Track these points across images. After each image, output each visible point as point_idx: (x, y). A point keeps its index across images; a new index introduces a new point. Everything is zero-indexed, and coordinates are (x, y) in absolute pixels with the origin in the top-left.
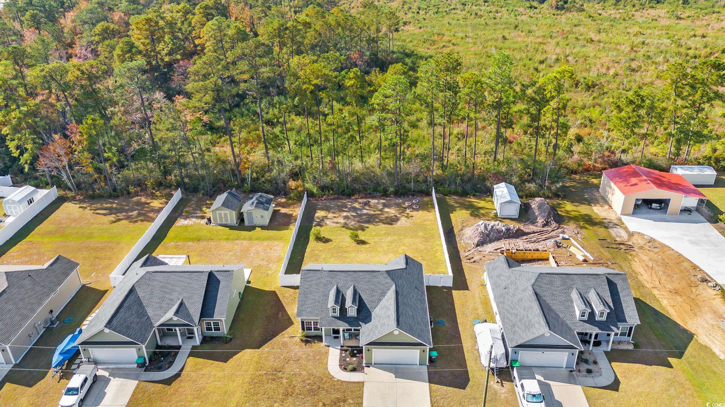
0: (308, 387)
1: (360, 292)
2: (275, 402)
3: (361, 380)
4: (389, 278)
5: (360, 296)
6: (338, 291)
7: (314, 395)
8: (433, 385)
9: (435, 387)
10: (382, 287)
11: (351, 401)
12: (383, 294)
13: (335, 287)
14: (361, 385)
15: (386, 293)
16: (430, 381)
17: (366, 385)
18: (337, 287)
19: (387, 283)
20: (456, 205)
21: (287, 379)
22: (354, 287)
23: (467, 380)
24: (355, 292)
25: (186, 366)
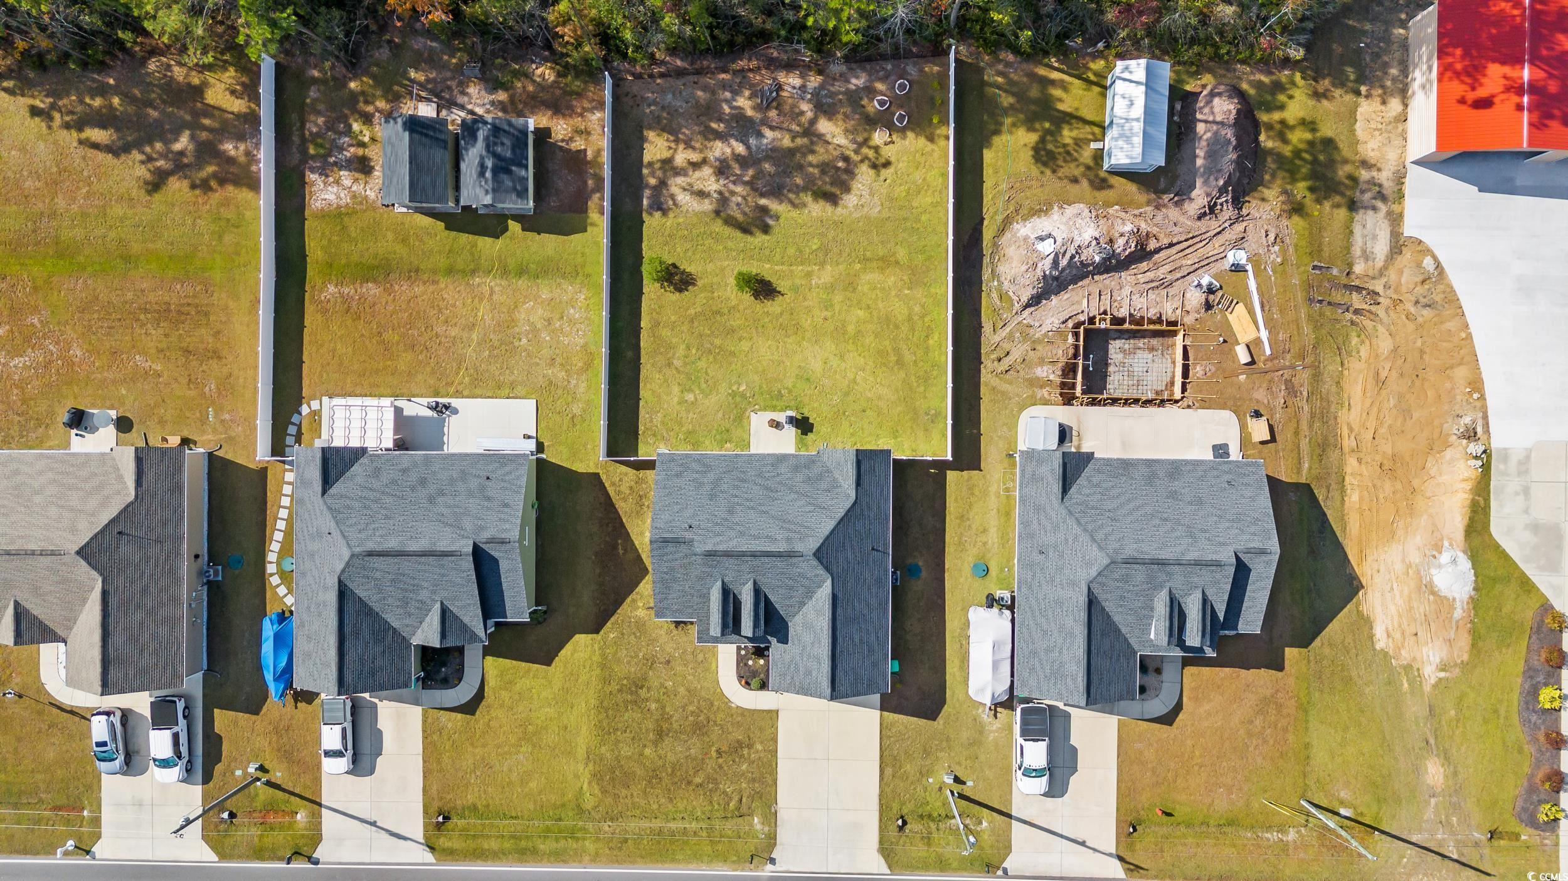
0: (691, 718)
1: (767, 591)
2: (645, 746)
3: (773, 707)
4: (820, 567)
5: (766, 597)
6: (726, 592)
7: (703, 735)
8: (885, 714)
9: (890, 716)
10: (807, 583)
11: (759, 747)
12: (809, 593)
13: (719, 584)
14: (772, 715)
15: (814, 592)
16: (883, 708)
17: (782, 716)
18: (723, 582)
19: (817, 576)
20: (1007, 100)
21: (658, 701)
22: (755, 583)
23: (942, 702)
24: (757, 591)
25: (486, 676)
